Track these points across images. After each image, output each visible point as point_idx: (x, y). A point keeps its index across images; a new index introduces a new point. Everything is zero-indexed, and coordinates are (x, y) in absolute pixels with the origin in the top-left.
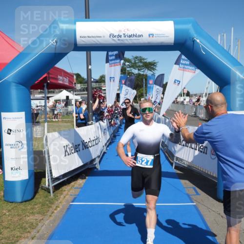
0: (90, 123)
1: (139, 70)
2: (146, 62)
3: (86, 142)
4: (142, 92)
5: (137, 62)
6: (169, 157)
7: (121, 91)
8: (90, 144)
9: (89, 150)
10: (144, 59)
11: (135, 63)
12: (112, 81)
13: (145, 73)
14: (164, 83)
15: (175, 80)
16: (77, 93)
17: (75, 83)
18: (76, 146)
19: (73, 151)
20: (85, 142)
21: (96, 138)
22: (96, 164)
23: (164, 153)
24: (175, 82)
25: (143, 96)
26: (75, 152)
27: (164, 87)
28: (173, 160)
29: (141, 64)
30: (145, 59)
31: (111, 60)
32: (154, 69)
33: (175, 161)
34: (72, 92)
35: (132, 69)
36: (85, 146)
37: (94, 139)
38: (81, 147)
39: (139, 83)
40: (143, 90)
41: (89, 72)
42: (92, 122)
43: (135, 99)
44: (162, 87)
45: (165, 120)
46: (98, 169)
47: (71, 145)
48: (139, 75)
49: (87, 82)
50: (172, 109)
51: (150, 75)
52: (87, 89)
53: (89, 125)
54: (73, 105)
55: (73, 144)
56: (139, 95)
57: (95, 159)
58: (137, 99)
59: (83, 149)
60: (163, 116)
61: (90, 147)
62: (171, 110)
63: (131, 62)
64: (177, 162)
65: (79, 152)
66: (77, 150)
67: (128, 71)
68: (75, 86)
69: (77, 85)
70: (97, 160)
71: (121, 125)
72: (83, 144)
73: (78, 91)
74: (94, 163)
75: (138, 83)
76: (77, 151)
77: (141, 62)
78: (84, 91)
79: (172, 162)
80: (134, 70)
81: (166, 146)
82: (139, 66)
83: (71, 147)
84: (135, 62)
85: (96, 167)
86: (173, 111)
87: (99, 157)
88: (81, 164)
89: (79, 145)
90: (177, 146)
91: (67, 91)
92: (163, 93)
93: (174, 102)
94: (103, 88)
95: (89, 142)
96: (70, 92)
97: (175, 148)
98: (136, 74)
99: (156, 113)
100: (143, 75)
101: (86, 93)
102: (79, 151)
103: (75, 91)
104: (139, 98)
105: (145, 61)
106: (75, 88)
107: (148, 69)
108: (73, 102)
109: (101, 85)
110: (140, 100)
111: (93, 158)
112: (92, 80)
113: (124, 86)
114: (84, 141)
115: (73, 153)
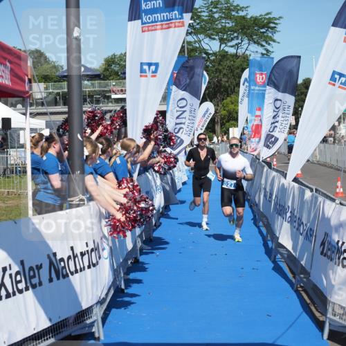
0: (75, 200)
1: (222, 41)
2: (243, 18)
3: (62, 260)
4: (232, 107)
5: (216, 16)
6: (314, 304)
7: (168, 104)
8: (71, 263)
9: (70, 282)
10: (237, 8)
11: (212, 20)
12: (149, 74)
13: (240, 52)
14: (300, 81)
15: (334, 73)
16: (34, 109)
17: (30, 81)
18: (31, 269)
19: (22, 286)
20: (59, 257)
21: (91, 246)
22: (92, 325)
23: (297, 291)
24: (333, 79)
25: (236, 120)
26: (27, 289)
27: (300, 92)
28: (324, 313)
29: (230, 24)
30: (242, 9)
31: (148, 12)
32: (269, 40)
33: (330, 315)
34: (19, 106)
35: (201, 37)
36: (58, 270)
37: (84, 249)
38: (44, 273)
39: (224, 79)
40: (236, 103)
41: (74, 47)
42: (81, 197)
43: (211, 128)
44: (292, 93)
45: (302, 193)
46: (98, 339)
47: (16, 268)
48: (223, 56)
49: (65, 78)
50: (322, 160)
51: (258, 57)
52: (65, 99)
53: (71, 206)
54: (23, 146)
55: (22, 263)
56: (222, 119)
57: (89, 310)
58: (218, 128)
59: (51, 280)
60: (295, 180)
61: (72, 274)
62: (319, 164)
63: (199, 17)
64: (337, 318)
65: (38, 288)
66: (35, 281)
67: (189, 43)
68: (31, 88)
69: (34, 85)
70: (98, 313)
71: (166, 207)
72: (51, 263)
73: (37, 104)
74: (88, 322)
75: (219, 81)
76: (34, 287)
77: (228, 17)
78: (56, 103)
79: (322, 319)
80: (207, 40)
81: (304, 271)
82: (224, 30)
83: (18, 273)
84: (211, 16)
85: (93, 333)
86: (324, 165)
87: (101, 302)
88: (45, 324)
89: (39, 267)
90: (335, 272)
91: (6, 104)
92: (297, 113)
93: (325, 140)
94: (114, 96)
95: (69, 258)
96: (13, 106)
97: (331, 276)
98: (215, 54)
99: (274, 173)
100: (236, 56)
101: (65, 109)
102: (40, 284)
103: (31, 105)
104: (222, 125)
105: (241, 14)
106: (30, 96)
107: (251, 39)
108: (25, 138)
109: (107, 85)
110: (227, 133)
111: (85, 306)
112: (83, 69)
113: (174, 88)
114: (55, 254)
115: (21, 292)
